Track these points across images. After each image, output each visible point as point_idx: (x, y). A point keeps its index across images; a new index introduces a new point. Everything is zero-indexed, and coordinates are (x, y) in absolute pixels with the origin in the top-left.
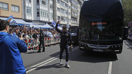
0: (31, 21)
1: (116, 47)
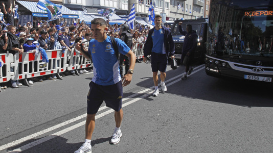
0: (80, 8)
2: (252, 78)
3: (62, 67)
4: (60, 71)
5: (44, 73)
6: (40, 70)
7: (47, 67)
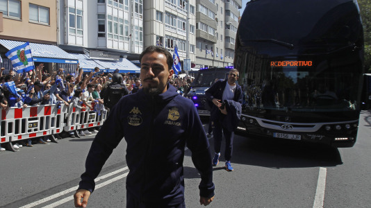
0: (80, 50)
1: (338, 127)
2: (282, 136)
3: (58, 126)
4: (55, 132)
5: (35, 134)
6: (29, 131)
7: (39, 127)
